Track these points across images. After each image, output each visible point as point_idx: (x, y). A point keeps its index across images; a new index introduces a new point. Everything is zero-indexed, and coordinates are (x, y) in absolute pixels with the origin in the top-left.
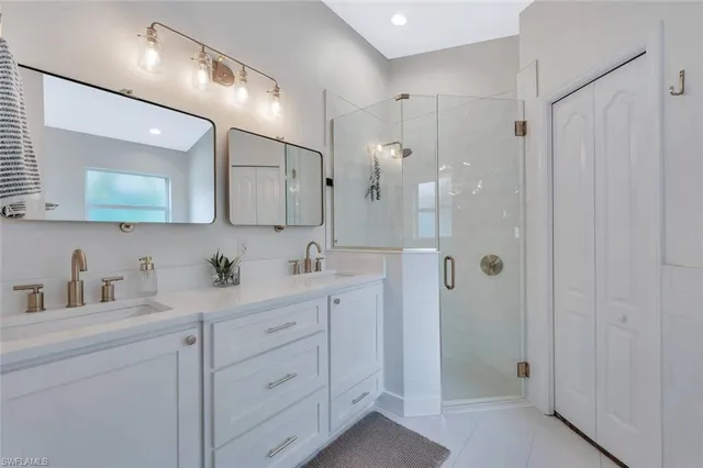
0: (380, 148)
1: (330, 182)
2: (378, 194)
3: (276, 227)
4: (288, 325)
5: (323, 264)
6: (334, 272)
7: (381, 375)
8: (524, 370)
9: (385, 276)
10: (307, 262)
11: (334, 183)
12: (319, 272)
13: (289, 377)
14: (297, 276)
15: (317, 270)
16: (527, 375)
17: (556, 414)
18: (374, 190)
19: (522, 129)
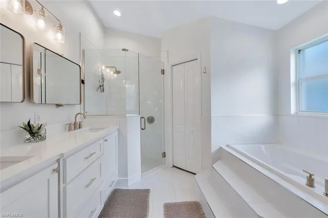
0: (103, 68)
1: (83, 82)
2: (103, 89)
3: (56, 105)
4: (92, 154)
5: (83, 124)
6: (88, 128)
7: (117, 172)
8: (164, 155)
9: (118, 127)
10: (75, 124)
11: (85, 82)
12: (81, 129)
13: (93, 180)
14: (71, 132)
15: (80, 128)
16: (165, 156)
17: (174, 166)
18: (101, 88)
19: (163, 72)
